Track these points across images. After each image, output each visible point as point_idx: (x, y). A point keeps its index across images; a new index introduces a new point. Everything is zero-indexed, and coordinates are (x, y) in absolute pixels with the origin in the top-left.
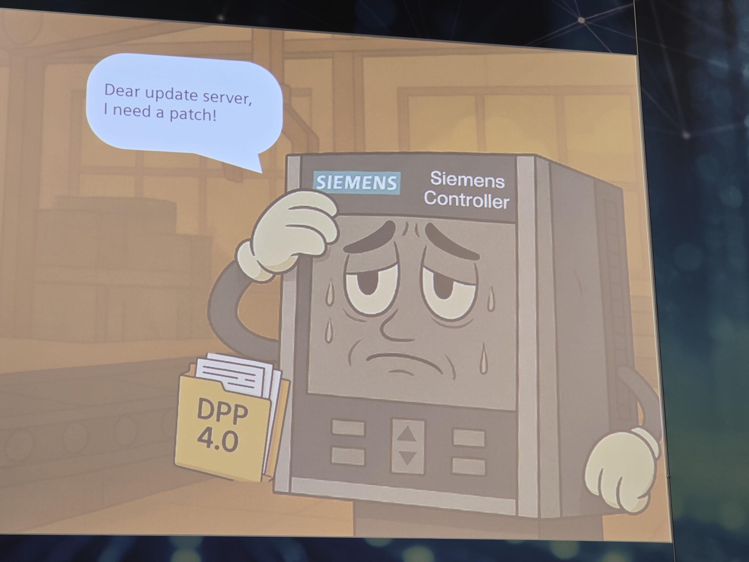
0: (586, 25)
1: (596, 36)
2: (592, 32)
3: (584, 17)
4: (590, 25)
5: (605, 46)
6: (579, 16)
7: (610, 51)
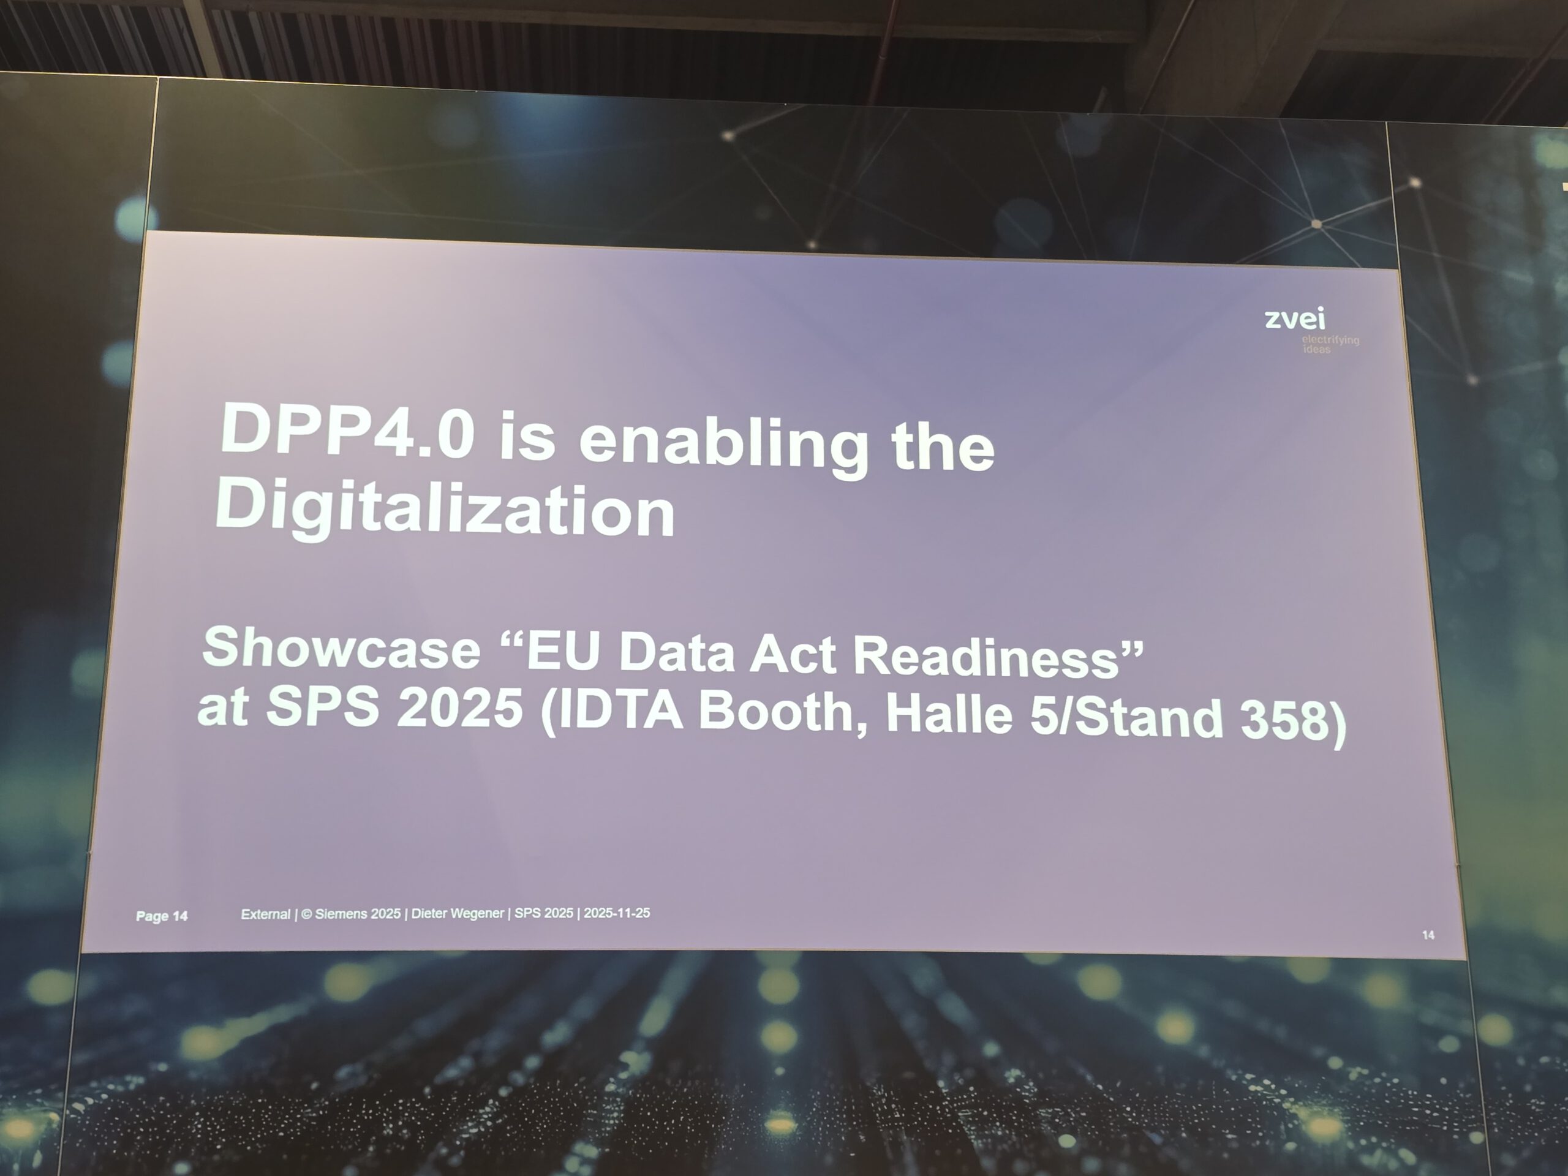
0: (1323, 230)
1: (1338, 245)
2: (1333, 240)
3: (1321, 220)
4: (1328, 231)
5: (1351, 258)
6: (1313, 219)
7: (1359, 266)
